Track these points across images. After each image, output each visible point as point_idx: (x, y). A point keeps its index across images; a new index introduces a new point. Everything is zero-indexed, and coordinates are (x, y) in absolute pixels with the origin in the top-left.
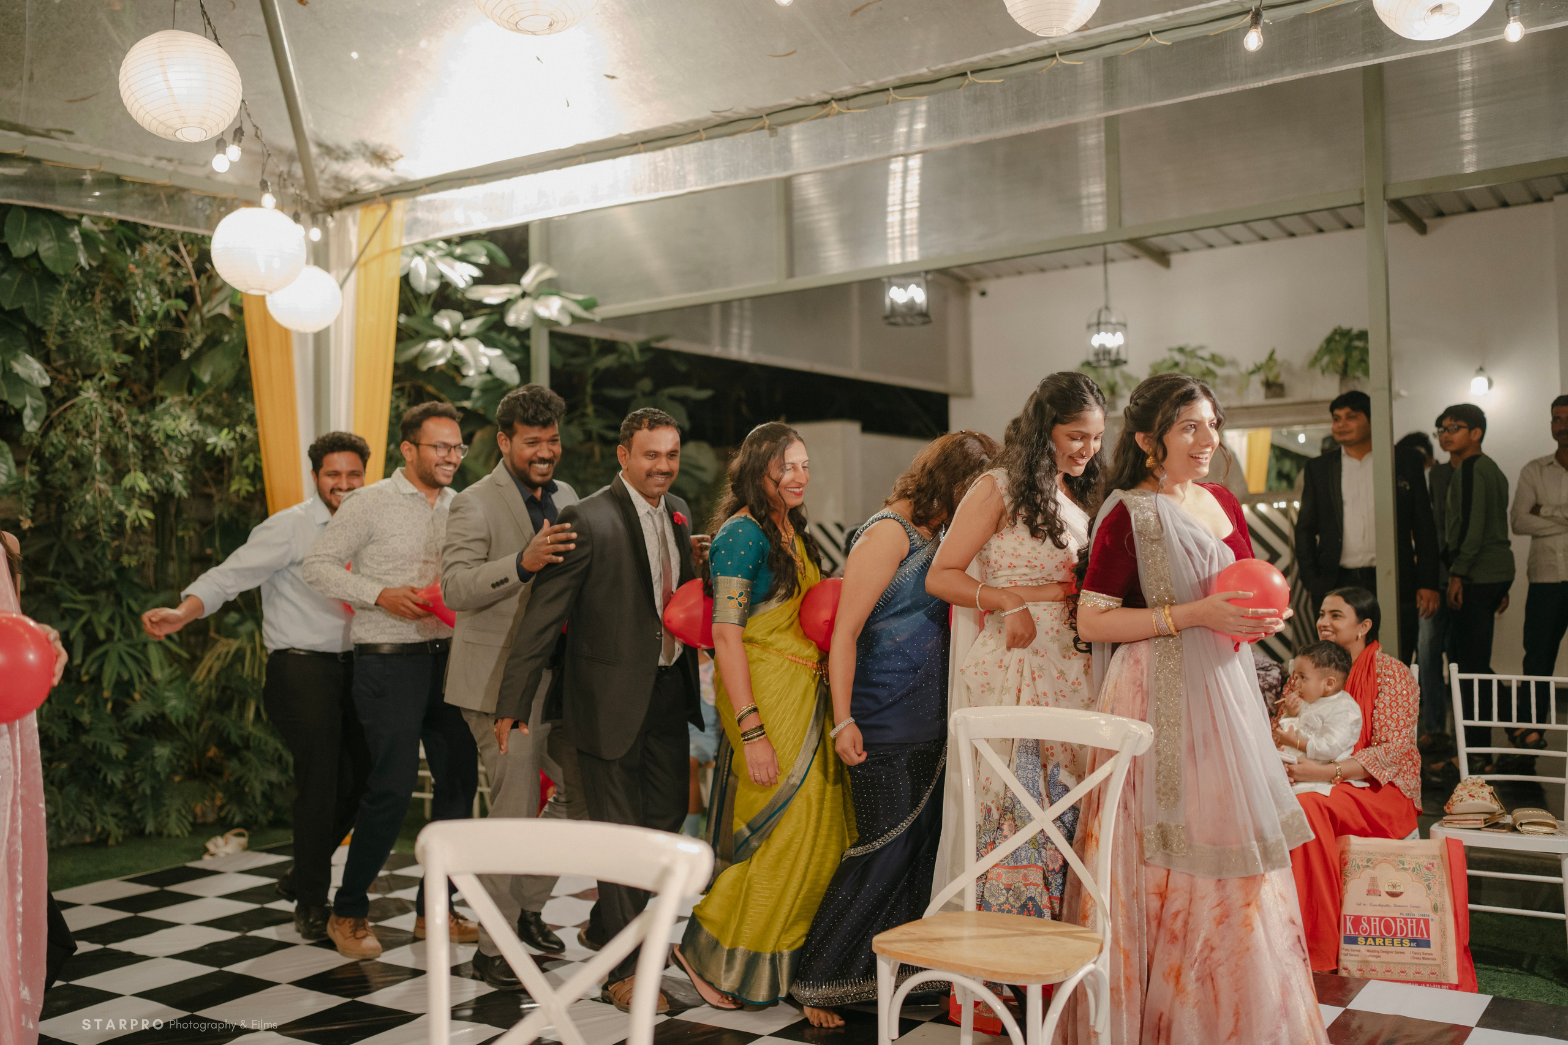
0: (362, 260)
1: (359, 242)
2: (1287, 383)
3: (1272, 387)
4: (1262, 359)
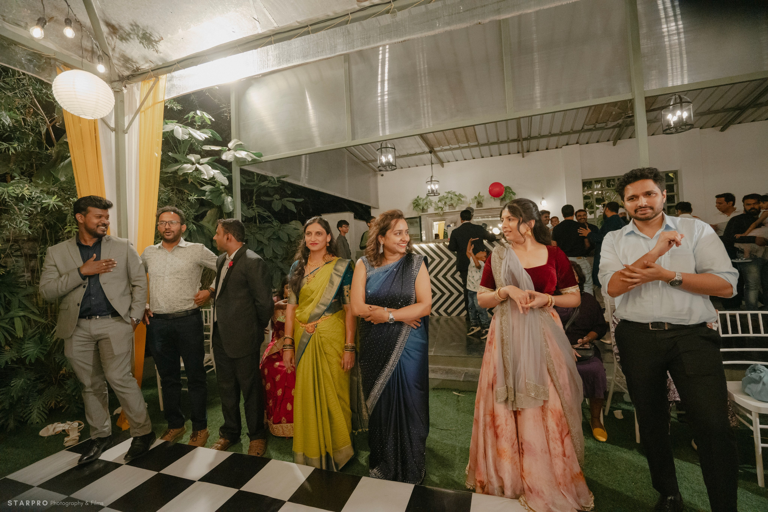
0: (142, 109)
1: (140, 99)
2: (483, 203)
3: (479, 204)
4: (477, 195)
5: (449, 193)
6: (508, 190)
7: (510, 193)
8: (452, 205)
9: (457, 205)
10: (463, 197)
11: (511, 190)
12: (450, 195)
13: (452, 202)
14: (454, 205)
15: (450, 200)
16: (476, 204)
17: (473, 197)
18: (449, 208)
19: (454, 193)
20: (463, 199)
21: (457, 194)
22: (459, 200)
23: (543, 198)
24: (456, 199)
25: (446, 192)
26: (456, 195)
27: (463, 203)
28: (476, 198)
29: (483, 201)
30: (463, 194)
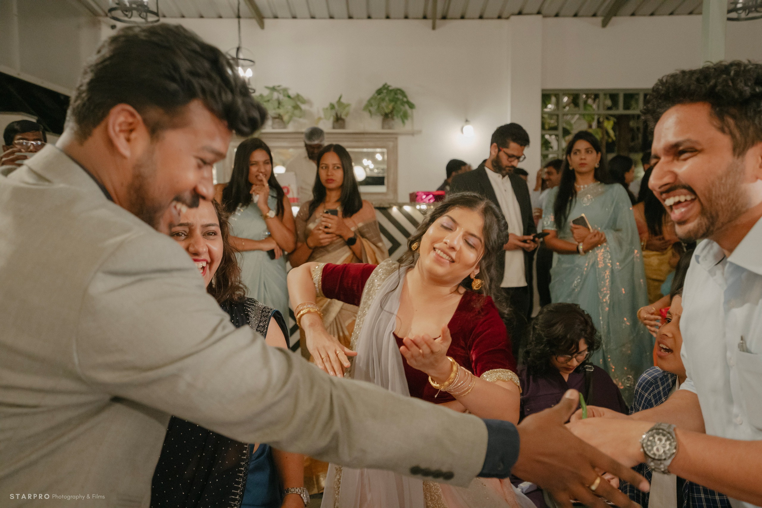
2: (348, 119)
3: (339, 121)
4: (334, 101)
5: (273, 89)
6: (400, 97)
7: (403, 103)
8: (279, 117)
9: (291, 118)
10: (304, 102)
11: (405, 96)
12: (276, 95)
13: (281, 111)
14: (286, 118)
15: (276, 104)
16: (332, 120)
17: (327, 105)
18: (273, 123)
19: (285, 90)
20: (303, 107)
21: (292, 93)
22: (296, 107)
23: (467, 121)
24: (288, 105)
25: (267, 88)
26: (289, 97)
27: (304, 114)
28: (332, 107)
29: (347, 115)
30: (304, 94)
